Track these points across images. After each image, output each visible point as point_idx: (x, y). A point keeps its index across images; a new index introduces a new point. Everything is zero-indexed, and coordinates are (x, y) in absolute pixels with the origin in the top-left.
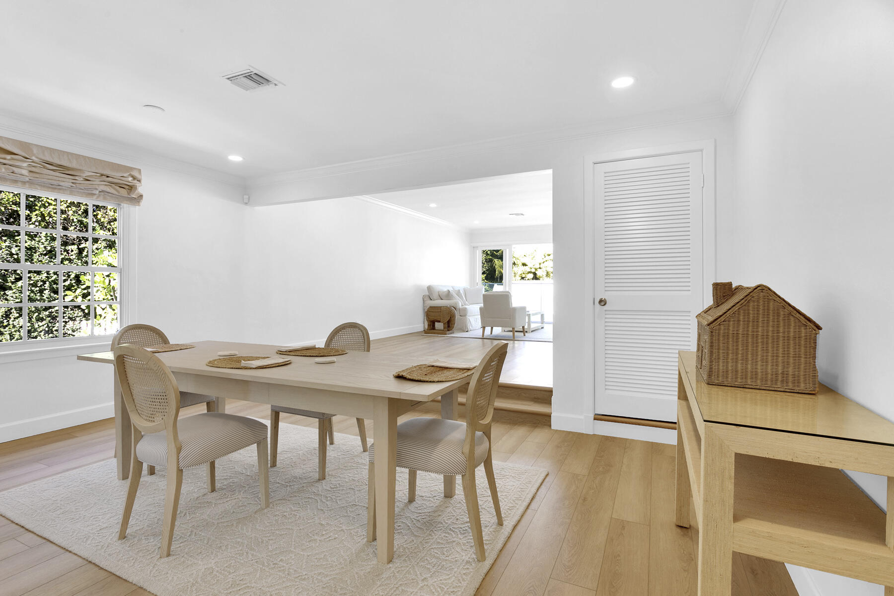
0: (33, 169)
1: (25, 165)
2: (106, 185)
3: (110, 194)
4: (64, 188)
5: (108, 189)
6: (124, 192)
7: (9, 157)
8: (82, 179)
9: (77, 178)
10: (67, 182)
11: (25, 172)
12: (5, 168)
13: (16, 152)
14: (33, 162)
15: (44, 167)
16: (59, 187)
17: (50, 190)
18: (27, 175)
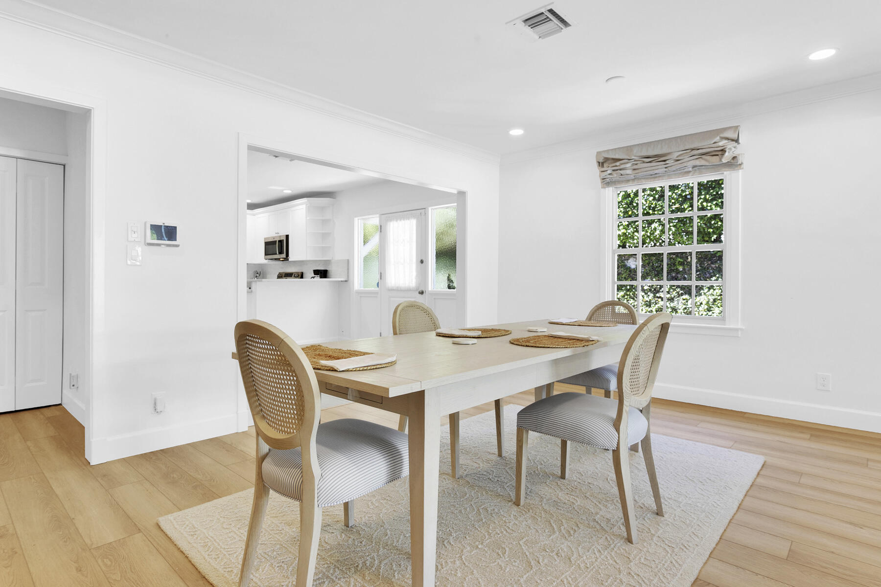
0: (635, 167)
1: (628, 165)
2: (697, 159)
3: (703, 167)
4: (660, 175)
5: (698, 163)
6: (715, 160)
7: (618, 164)
8: (672, 161)
9: (667, 162)
10: (660, 168)
11: (629, 172)
12: (617, 174)
13: (621, 158)
14: (635, 161)
15: (644, 162)
16: (658, 175)
17: (652, 180)
18: (631, 173)
